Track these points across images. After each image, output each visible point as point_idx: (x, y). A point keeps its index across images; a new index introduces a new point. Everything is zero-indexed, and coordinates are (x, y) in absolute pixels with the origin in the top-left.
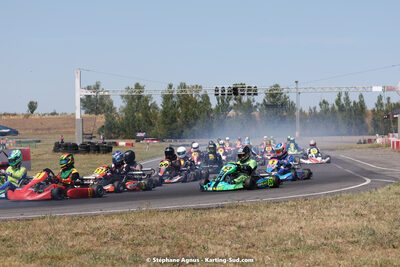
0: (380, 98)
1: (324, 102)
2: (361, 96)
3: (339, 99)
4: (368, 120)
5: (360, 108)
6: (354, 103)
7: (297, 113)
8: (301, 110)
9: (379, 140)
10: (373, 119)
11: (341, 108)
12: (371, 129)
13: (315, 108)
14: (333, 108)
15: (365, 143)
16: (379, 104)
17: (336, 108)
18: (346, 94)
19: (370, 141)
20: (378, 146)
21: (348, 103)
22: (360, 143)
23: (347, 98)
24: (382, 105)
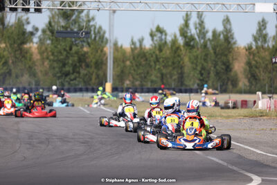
0: (262, 25)
1: (159, 30)
2: (227, 21)
3: (187, 25)
4: (239, 67)
5: (224, 44)
6: (214, 32)
7: (108, 49)
8: (115, 44)
9: (263, 102)
10: (249, 64)
11: (189, 42)
12: (243, 82)
13: (141, 41)
14: (174, 41)
15: (235, 107)
16: (261, 35)
17: (181, 41)
18: (200, 15)
19: (244, 104)
20: (262, 114)
21: (202, 33)
22: (226, 107)
23: (201, 24)
24: (265, 37)
